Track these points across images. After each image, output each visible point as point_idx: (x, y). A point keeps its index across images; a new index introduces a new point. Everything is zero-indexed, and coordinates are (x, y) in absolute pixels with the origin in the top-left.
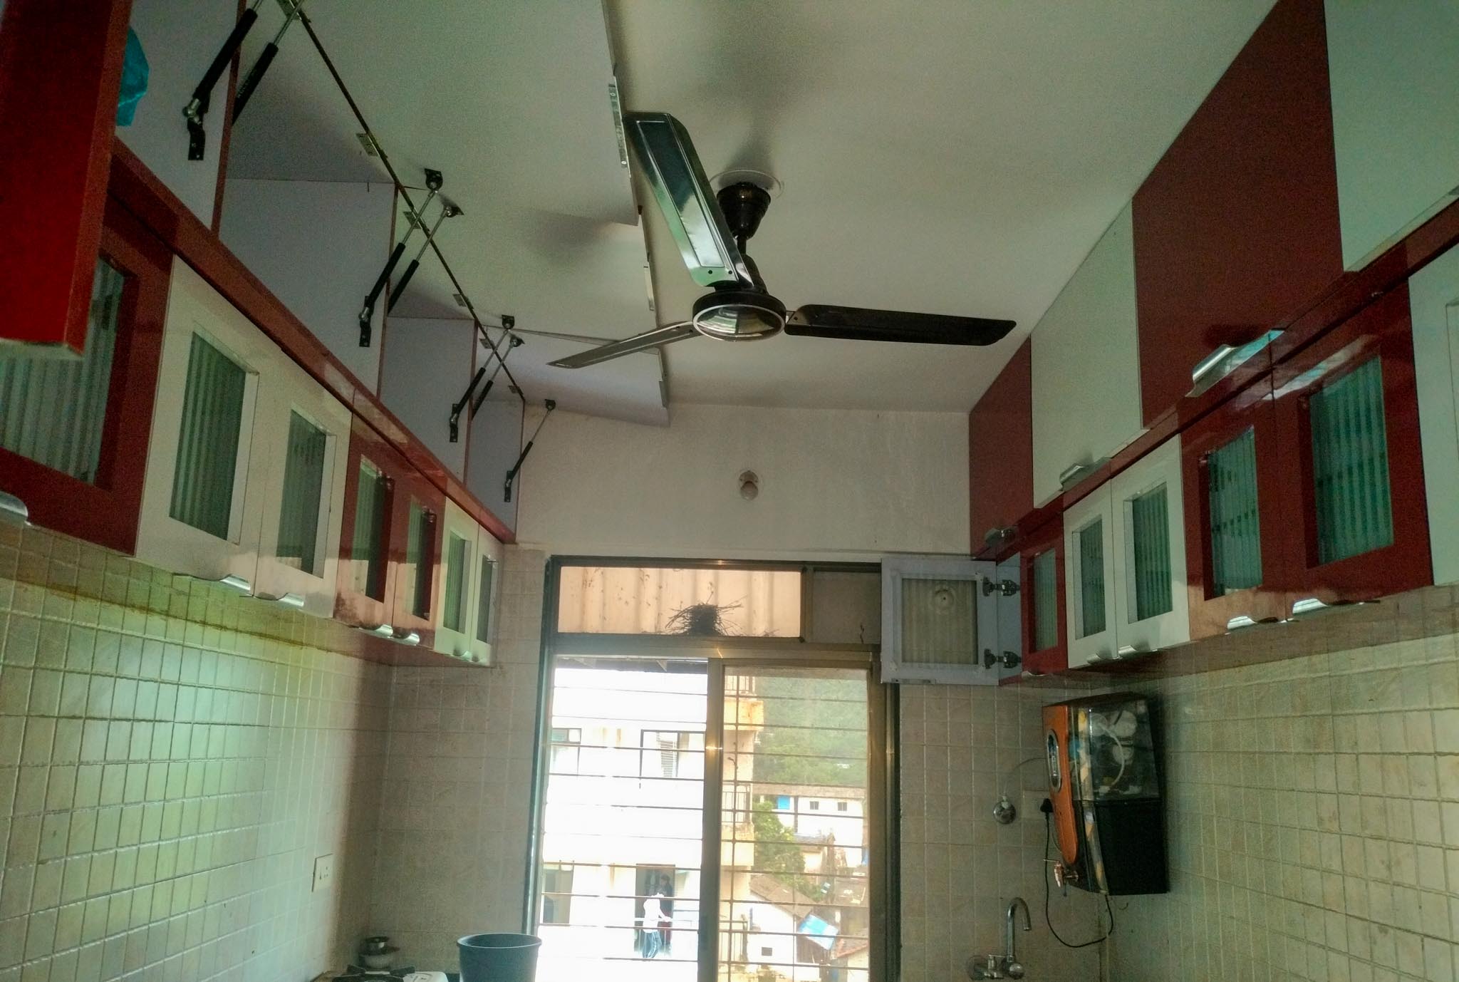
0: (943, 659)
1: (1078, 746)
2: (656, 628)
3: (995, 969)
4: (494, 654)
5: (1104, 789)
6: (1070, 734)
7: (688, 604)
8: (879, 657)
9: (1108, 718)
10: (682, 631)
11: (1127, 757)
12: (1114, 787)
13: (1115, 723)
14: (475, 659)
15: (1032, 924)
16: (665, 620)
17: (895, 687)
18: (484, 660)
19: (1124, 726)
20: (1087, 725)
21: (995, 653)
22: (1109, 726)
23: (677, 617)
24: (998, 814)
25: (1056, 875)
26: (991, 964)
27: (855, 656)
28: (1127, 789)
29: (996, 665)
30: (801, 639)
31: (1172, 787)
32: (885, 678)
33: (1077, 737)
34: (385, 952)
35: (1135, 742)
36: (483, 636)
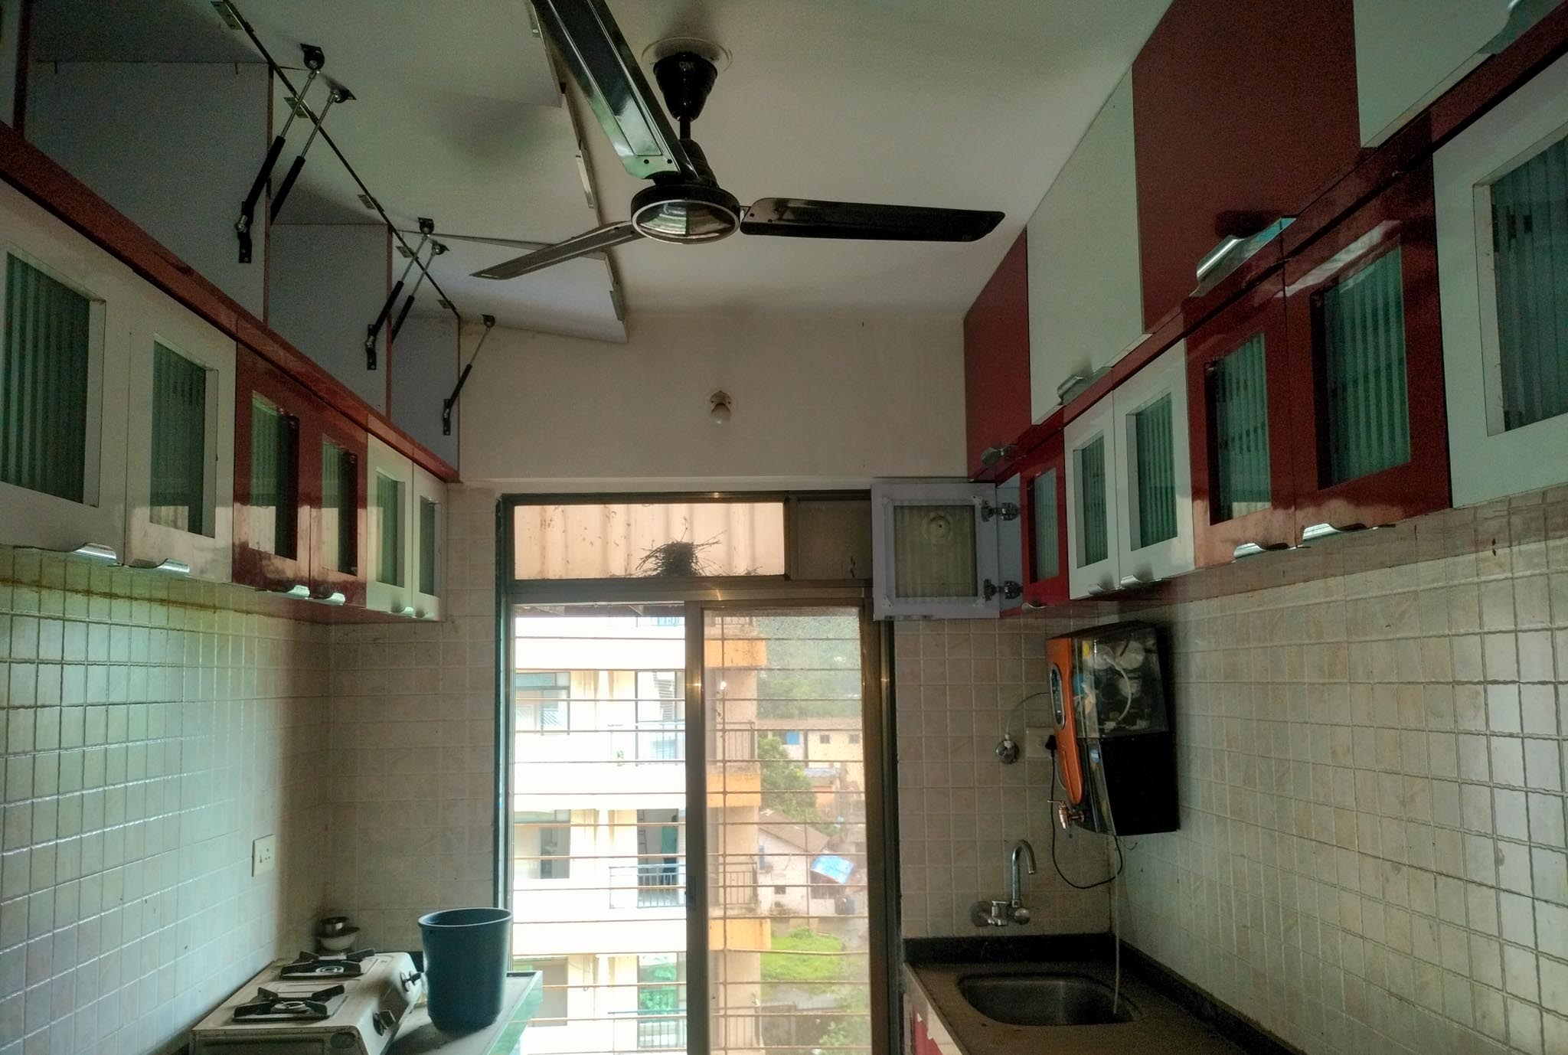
0: (941, 592)
1: (1082, 680)
2: (626, 570)
3: (999, 916)
4: (444, 607)
5: (1110, 725)
6: (1074, 669)
7: (660, 543)
8: (870, 593)
9: (1114, 649)
10: (655, 573)
11: (1134, 691)
12: (1119, 723)
13: (1122, 654)
14: (420, 614)
15: (1038, 865)
16: (636, 561)
17: (890, 624)
18: (431, 614)
19: (1132, 657)
20: (1093, 656)
21: (995, 583)
22: (1114, 658)
23: (648, 557)
24: (1001, 754)
25: (1061, 816)
26: (994, 911)
27: (846, 593)
28: (1134, 724)
29: (996, 597)
30: (786, 577)
31: (1181, 720)
32: (878, 615)
33: (1081, 669)
34: (343, 932)
35: (1142, 674)
36: (428, 587)
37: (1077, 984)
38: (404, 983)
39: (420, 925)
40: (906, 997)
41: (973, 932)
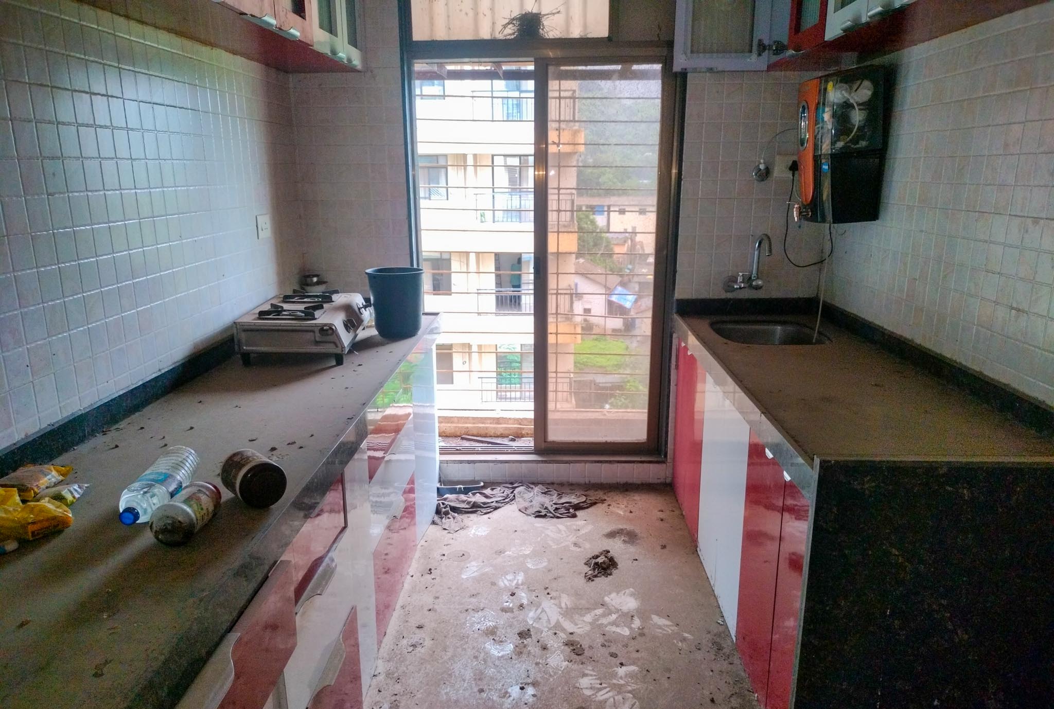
0: (724, 50)
1: (824, 112)
2: (491, 35)
3: (743, 282)
4: (365, 60)
5: (840, 144)
6: (819, 103)
7: (516, 13)
8: (672, 51)
9: (851, 88)
10: (513, 37)
11: (861, 119)
12: (848, 142)
13: (856, 90)
14: (349, 60)
15: (773, 251)
16: (499, 27)
17: (683, 75)
18: (357, 62)
19: (864, 92)
20: (835, 94)
21: (766, 42)
22: (850, 94)
23: (509, 24)
24: (756, 175)
25: (795, 213)
26: (740, 279)
27: (650, 52)
28: (857, 143)
29: (765, 54)
30: (609, 39)
31: (892, 141)
32: (677, 68)
33: (824, 104)
34: (318, 283)
35: (868, 106)
36: (353, 42)
37: (790, 328)
38: (359, 309)
39: (366, 273)
40: (675, 336)
41: (724, 295)
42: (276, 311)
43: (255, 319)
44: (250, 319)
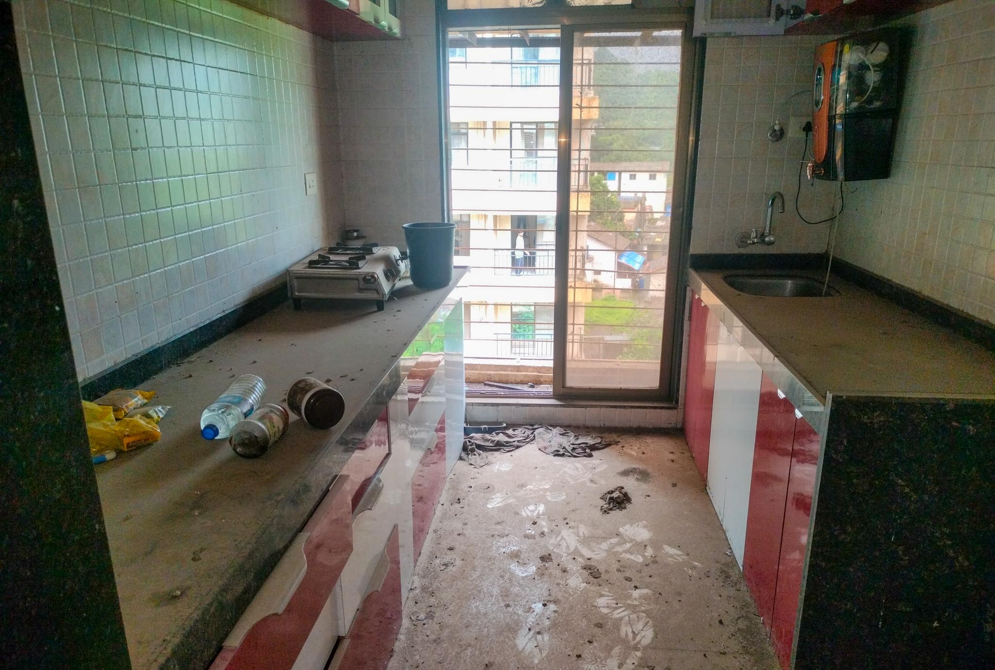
0: (743, 15)
1: (839, 74)
2: (521, 4)
3: (756, 237)
4: (403, 27)
5: (855, 105)
6: (834, 66)
8: (692, 20)
9: (867, 50)
10: (541, 5)
11: (876, 79)
12: (862, 102)
13: (872, 52)
14: (390, 29)
15: (785, 209)
17: (702, 42)
18: (396, 30)
19: (880, 54)
20: (851, 56)
21: (784, 7)
22: (866, 55)
24: (771, 135)
25: (808, 171)
26: (753, 235)
27: (674, 18)
28: (872, 103)
29: (783, 19)
30: (632, 6)
31: (906, 98)
32: (697, 32)
33: (840, 66)
34: (358, 238)
35: (882, 67)
36: (393, 12)
37: (801, 282)
38: (397, 261)
39: (403, 227)
41: (737, 251)
42: (322, 260)
43: (305, 268)
44: (300, 268)
